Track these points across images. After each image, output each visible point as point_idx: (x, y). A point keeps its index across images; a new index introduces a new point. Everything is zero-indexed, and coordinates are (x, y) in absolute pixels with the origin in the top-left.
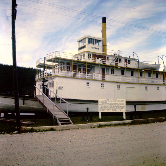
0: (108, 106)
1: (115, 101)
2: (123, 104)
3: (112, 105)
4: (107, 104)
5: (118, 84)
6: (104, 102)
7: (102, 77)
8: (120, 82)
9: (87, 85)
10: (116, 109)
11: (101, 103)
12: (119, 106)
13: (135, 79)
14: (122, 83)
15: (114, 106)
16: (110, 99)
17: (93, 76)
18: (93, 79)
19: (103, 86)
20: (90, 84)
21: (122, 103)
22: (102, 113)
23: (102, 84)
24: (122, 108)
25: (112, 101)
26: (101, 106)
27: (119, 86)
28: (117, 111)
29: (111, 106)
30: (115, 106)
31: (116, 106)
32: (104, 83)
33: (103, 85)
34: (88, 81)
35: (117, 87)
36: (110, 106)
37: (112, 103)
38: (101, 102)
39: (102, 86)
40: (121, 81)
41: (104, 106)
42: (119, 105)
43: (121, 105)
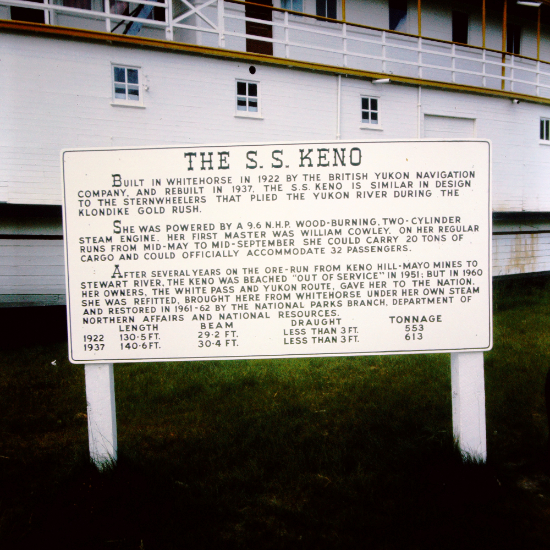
0: (223, 264)
1: (331, 190)
2: (450, 227)
3: (281, 242)
4: (204, 231)
5: (368, 91)
6: (147, 200)
7: (251, 28)
8: (384, 75)
9: (120, 91)
10: (347, 315)
11: (103, 226)
12: (397, 259)
13: (484, 59)
14: (397, 82)
15: (311, 261)
16: (238, 159)
17: (169, 14)
18: (169, 37)
19: (253, 104)
20: (141, 86)
21: (437, 205)
22: (127, 377)
23: (241, 88)
24: (437, 295)
25: (273, 185)
26: (103, 271)
27: (370, 109)
28: (351, 333)
29: (262, 263)
30: (328, 259)
31: (345, 259)
32: (264, 79)
33: (253, 90)
34: (127, 59)
35: (359, 110)
36: (242, 261)
37: (284, 210)
38: (105, 200)
39: (241, 103)
40: (385, 69)
41: (149, 266)
42: (384, 244)
43: (424, 252)
